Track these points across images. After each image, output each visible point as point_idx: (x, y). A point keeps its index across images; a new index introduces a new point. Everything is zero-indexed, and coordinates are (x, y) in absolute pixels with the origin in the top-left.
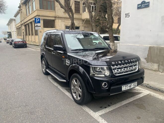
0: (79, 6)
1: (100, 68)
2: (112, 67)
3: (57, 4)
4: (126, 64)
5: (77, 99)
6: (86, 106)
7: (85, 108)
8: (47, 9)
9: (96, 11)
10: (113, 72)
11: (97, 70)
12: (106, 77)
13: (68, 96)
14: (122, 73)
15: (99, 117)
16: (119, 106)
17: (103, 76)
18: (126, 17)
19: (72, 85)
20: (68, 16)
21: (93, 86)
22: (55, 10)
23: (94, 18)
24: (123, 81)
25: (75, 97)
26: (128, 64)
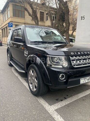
0: (44, 16)
1: (57, 59)
2: (71, 58)
3: (26, 13)
4: (85, 56)
5: (33, 90)
6: (42, 98)
7: (41, 100)
8: (19, 17)
9: (56, 19)
10: (72, 63)
11: (55, 60)
12: (63, 68)
13: (25, 86)
14: (81, 65)
15: (55, 111)
16: (76, 100)
17: (61, 67)
18: (81, 20)
19: (29, 76)
20: (35, 23)
21: (49, 78)
22: (24, 18)
23: (55, 25)
24: (80, 74)
25: (31, 87)
26: (87, 56)
